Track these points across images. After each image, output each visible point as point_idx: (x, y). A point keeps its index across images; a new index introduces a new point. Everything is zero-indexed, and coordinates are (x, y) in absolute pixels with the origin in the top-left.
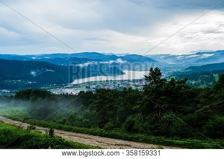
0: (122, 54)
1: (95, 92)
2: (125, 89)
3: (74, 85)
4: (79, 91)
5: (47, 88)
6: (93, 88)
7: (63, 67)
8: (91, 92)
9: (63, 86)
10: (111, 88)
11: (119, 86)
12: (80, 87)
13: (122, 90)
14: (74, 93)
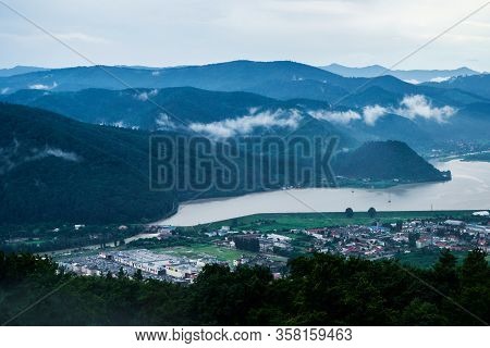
0: (436, 73)
1: (282, 270)
2: (447, 258)
3: (179, 231)
4: (201, 264)
5: (38, 242)
6: (277, 251)
7: (124, 134)
8: (264, 273)
9: (118, 237)
10: (372, 252)
11: (412, 245)
12: (206, 241)
13: (429, 266)
14: (176, 274)
